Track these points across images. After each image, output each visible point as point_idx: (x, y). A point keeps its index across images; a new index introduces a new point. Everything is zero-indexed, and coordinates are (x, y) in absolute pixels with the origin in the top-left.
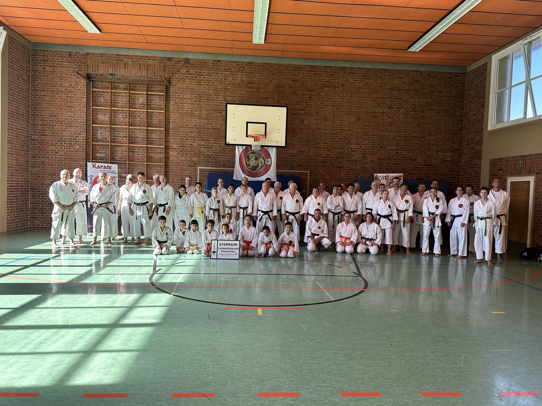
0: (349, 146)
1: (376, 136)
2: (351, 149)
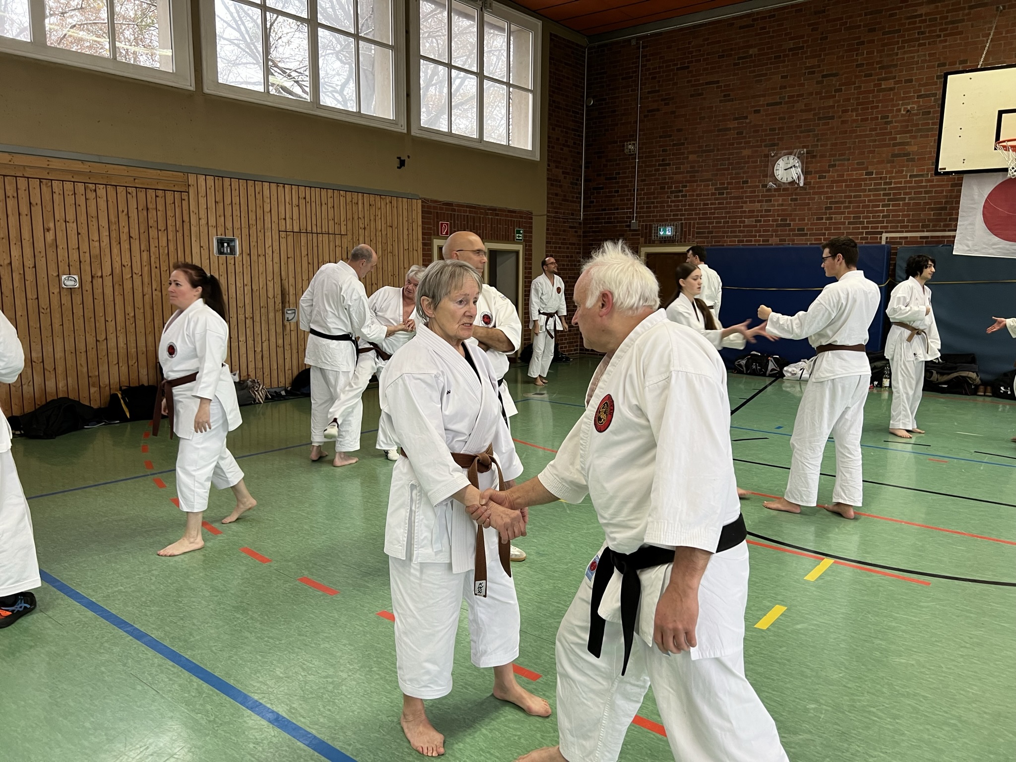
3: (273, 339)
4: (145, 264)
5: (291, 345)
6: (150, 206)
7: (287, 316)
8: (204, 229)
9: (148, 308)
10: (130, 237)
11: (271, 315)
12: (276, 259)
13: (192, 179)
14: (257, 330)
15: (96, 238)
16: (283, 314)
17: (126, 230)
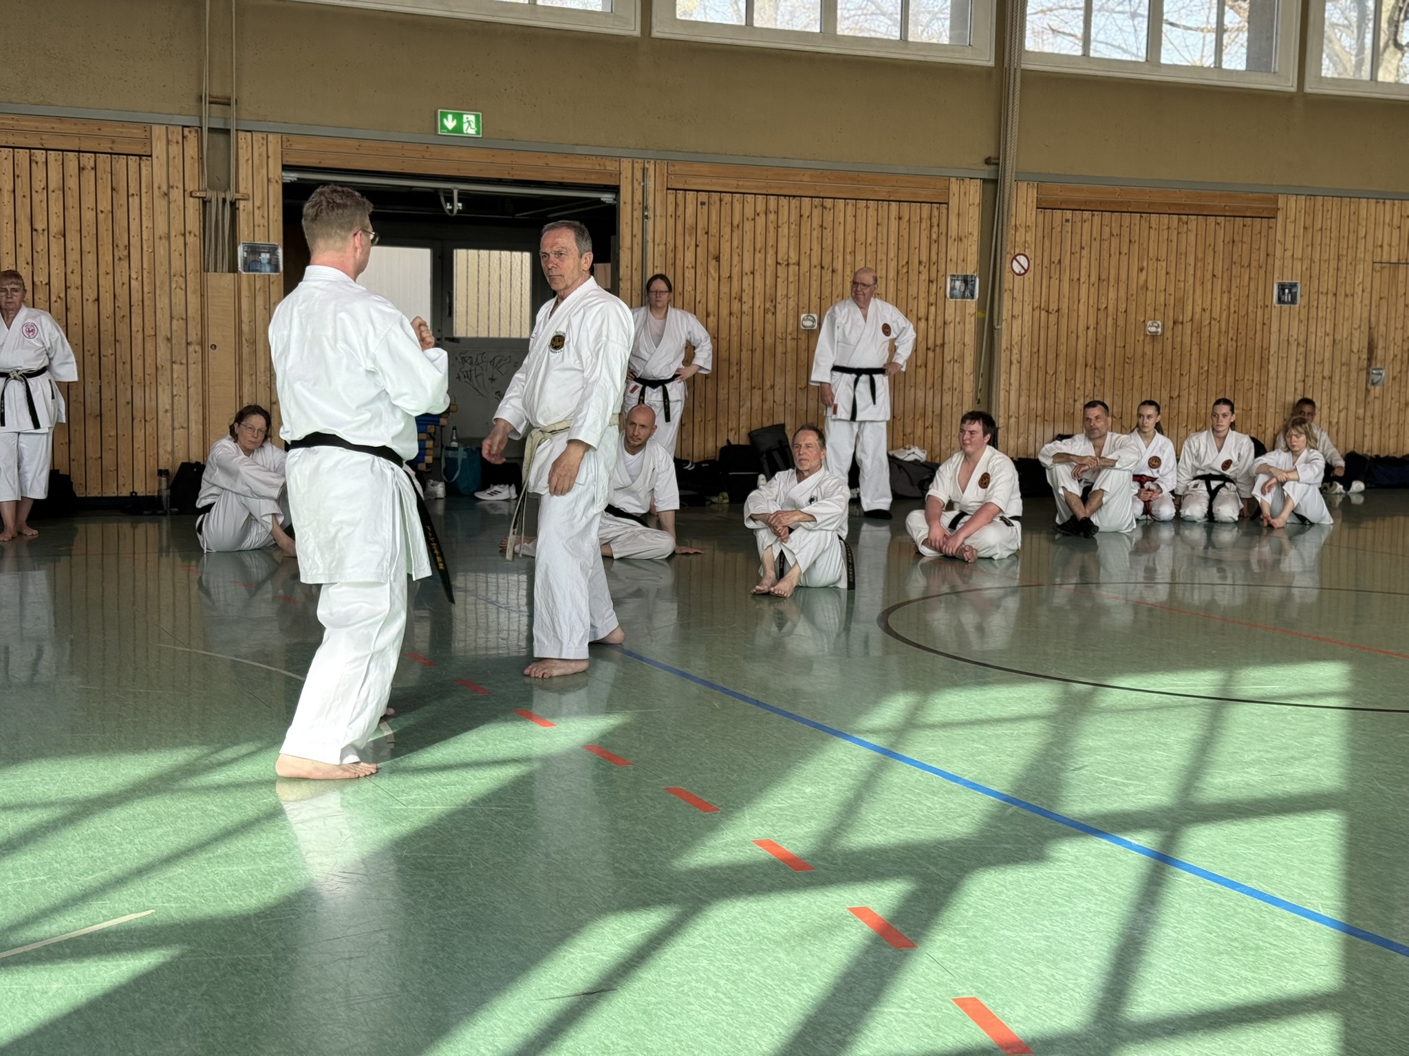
3: (1352, 407)
4: (1224, 307)
5: (1372, 417)
6: (1236, 238)
7: (1372, 377)
8: (1288, 262)
9: (1222, 361)
10: (1214, 276)
11: (1354, 375)
12: (1367, 302)
13: (1281, 202)
14: (1336, 392)
15: (1182, 279)
16: (1368, 373)
17: (1210, 268)
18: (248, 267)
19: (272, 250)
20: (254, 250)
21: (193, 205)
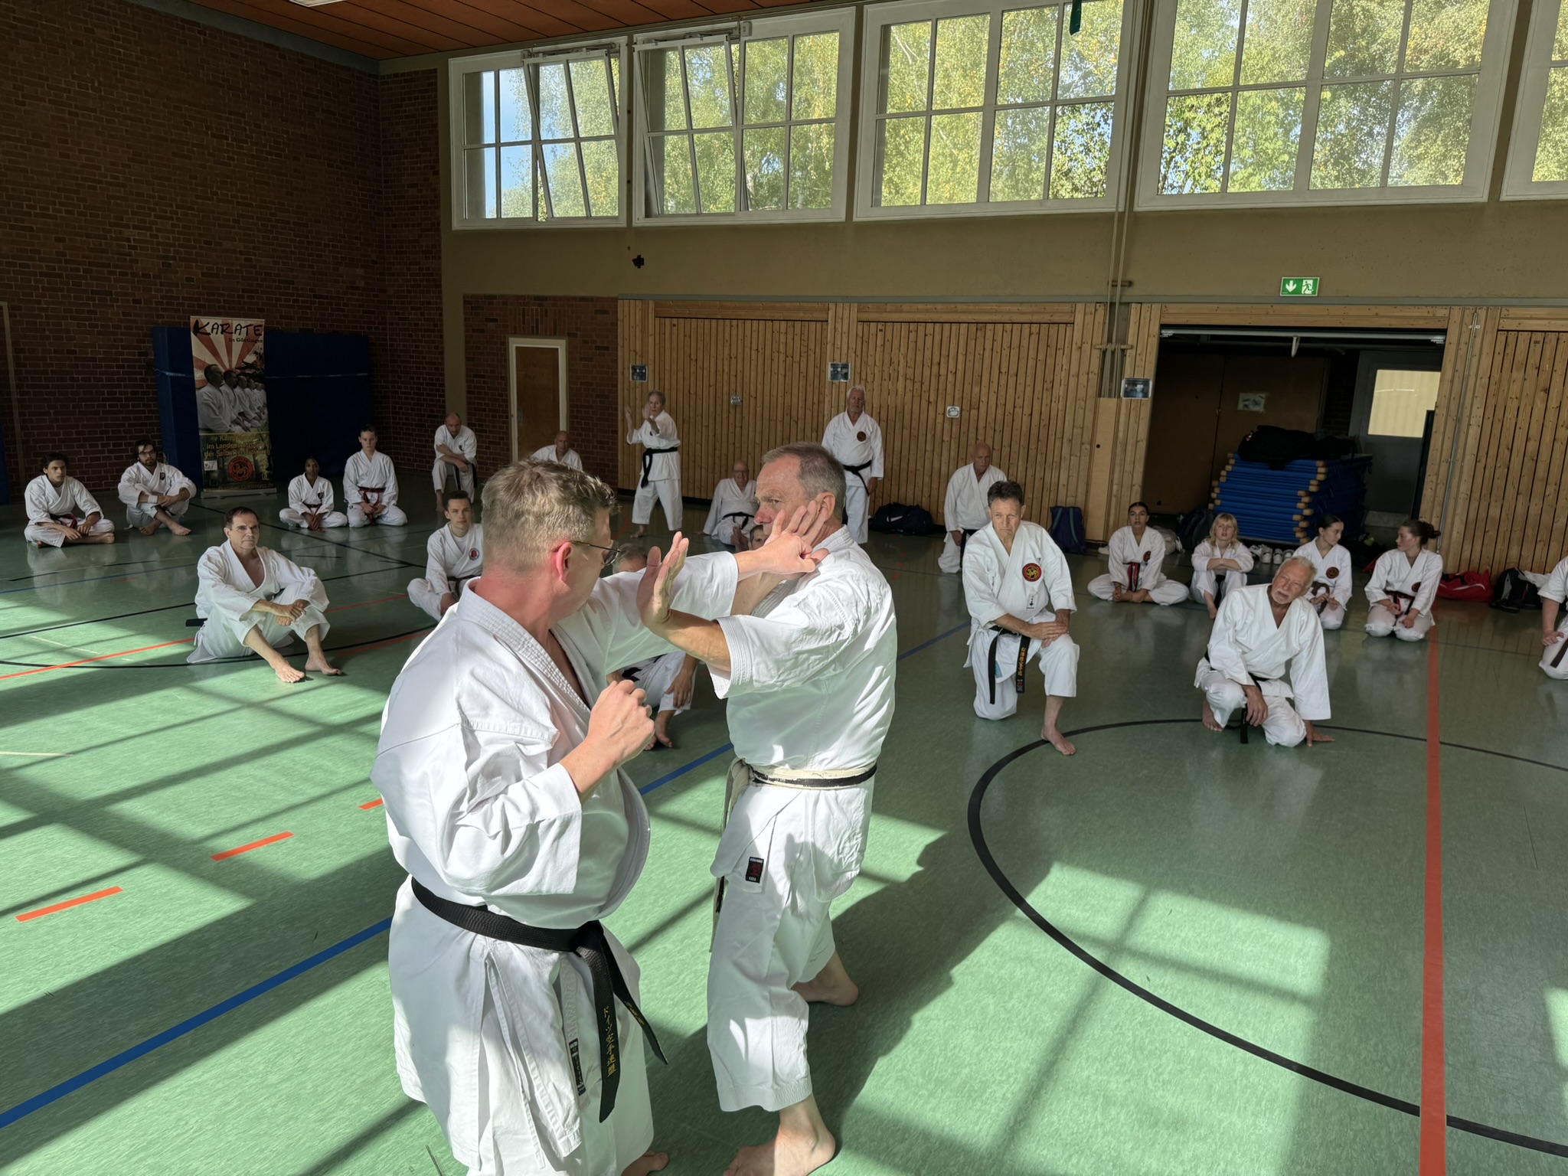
0: (121, 232)
1: (193, 209)
2: (129, 240)
18: (1127, 394)
19: (1146, 383)
20: (1133, 383)
21: (1096, 354)
